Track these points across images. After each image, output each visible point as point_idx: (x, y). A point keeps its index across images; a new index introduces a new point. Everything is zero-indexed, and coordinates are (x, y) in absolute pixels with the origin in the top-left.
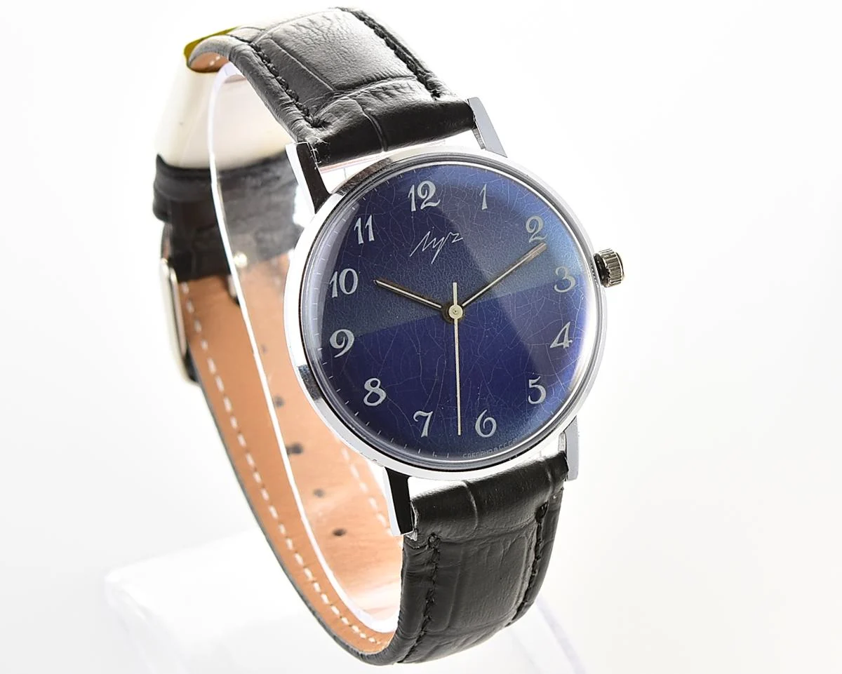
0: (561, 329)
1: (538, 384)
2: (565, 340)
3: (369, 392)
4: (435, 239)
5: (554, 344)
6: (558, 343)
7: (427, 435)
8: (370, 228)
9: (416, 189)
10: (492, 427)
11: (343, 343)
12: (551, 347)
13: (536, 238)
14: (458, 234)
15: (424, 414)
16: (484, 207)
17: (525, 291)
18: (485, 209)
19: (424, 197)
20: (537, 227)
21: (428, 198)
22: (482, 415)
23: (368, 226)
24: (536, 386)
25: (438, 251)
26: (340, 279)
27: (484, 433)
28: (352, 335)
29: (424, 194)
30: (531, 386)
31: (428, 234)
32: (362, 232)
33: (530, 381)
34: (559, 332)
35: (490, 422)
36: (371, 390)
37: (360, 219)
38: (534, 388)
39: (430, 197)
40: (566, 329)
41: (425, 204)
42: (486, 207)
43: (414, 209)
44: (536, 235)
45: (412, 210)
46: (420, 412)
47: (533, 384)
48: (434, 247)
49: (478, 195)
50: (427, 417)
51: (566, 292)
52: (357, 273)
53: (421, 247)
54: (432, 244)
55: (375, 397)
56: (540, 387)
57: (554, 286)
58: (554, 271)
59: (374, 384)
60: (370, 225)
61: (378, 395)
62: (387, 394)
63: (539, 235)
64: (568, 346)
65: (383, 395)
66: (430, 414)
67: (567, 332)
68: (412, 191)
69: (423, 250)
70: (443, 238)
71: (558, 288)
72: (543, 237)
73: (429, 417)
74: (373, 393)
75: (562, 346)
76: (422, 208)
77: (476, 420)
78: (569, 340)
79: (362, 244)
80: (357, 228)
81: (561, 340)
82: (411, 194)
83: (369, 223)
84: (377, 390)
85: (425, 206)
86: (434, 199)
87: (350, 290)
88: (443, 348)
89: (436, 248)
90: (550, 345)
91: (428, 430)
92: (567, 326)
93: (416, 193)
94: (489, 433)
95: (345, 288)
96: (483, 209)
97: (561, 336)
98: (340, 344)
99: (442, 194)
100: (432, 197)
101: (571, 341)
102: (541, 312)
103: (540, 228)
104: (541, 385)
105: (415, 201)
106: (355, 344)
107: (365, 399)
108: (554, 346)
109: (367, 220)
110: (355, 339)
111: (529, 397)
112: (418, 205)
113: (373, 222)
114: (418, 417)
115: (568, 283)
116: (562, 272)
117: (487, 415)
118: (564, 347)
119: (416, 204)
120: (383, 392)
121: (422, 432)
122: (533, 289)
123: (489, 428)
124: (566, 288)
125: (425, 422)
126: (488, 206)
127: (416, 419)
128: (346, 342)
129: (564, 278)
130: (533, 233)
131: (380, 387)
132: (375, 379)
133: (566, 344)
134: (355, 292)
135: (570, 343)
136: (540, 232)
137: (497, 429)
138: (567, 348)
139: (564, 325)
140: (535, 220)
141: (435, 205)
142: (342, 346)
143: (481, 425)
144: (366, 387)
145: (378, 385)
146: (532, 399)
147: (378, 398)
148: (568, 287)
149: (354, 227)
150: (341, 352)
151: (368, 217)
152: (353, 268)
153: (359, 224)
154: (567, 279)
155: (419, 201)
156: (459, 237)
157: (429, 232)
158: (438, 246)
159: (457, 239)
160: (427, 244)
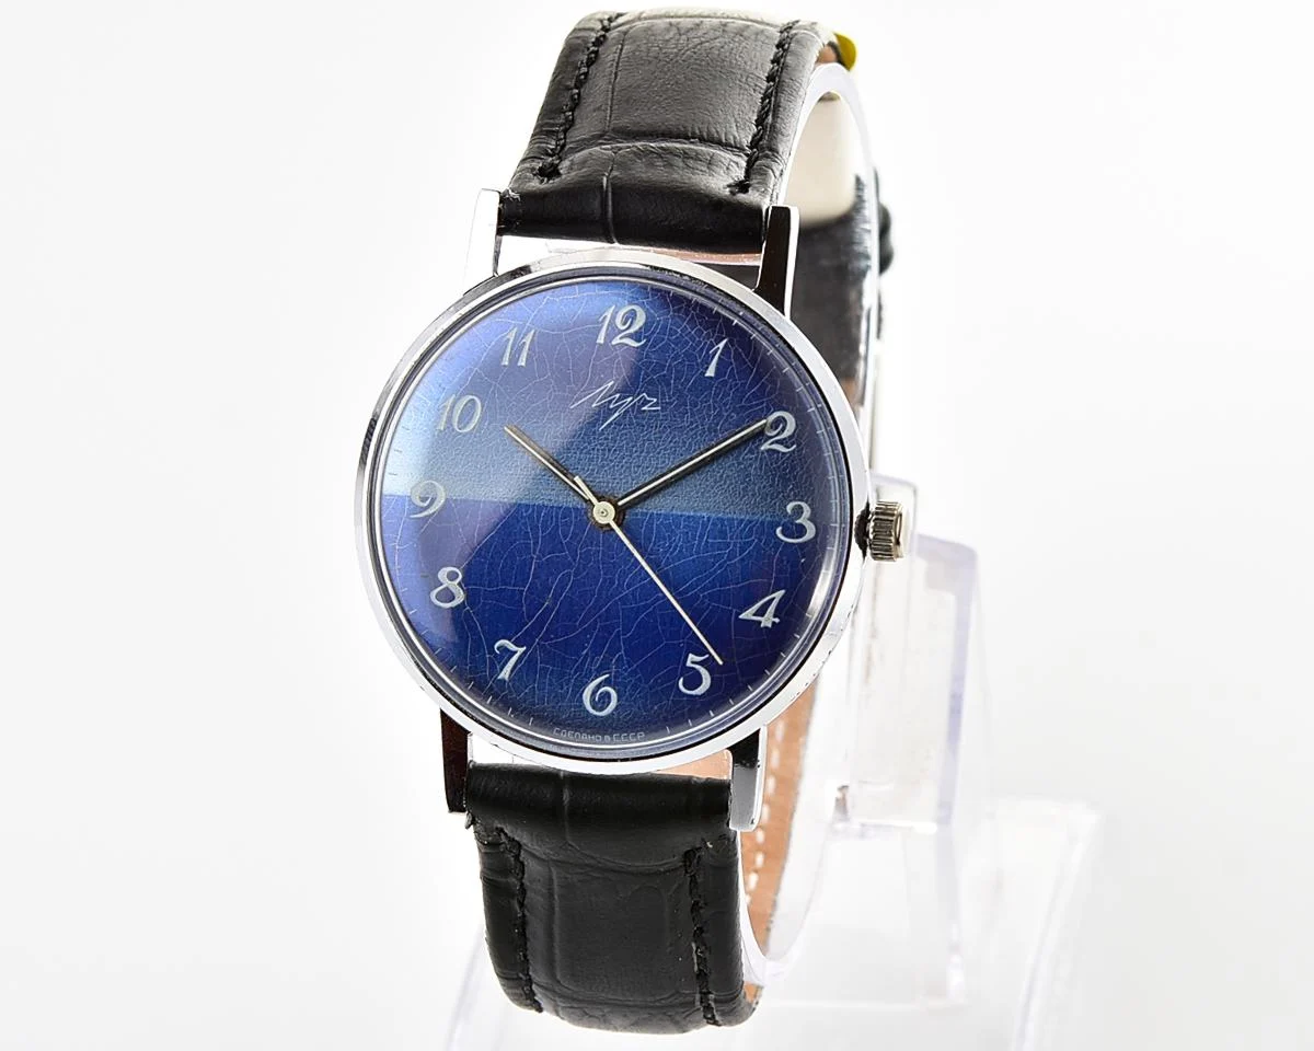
0: (767, 595)
1: (702, 666)
2: (766, 615)
3: (442, 584)
4: (618, 396)
5: (748, 615)
6: (754, 615)
7: (507, 677)
8: (527, 347)
9: (615, 312)
10: (609, 703)
11: (428, 502)
12: (741, 617)
13: (775, 447)
14: (655, 400)
15: (512, 647)
16: (710, 372)
17: (728, 519)
18: (709, 377)
19: (622, 328)
20: (783, 430)
21: (628, 332)
22: (599, 680)
23: (524, 344)
24: (697, 667)
25: (616, 415)
26: (456, 408)
27: (594, 708)
28: (444, 494)
29: (624, 323)
30: (689, 664)
31: (610, 384)
32: (511, 349)
33: (691, 656)
34: (762, 598)
35: (608, 695)
36: (446, 583)
37: (515, 329)
38: (693, 668)
39: (632, 330)
40: (773, 599)
41: (621, 338)
42: (713, 375)
43: (601, 340)
44: (777, 442)
45: (598, 341)
46: (507, 642)
47: (693, 662)
48: (611, 406)
49: (707, 352)
50: (516, 652)
51: (793, 544)
52: (483, 407)
54: (610, 402)
55: (447, 595)
56: (703, 671)
57: (777, 526)
58: (785, 507)
59: (452, 576)
60: (528, 344)
61: (453, 594)
62: (467, 597)
63: (782, 444)
64: (770, 626)
65: (460, 597)
66: (521, 650)
67: (774, 604)
68: (608, 314)
69: (594, 405)
70: (631, 399)
71: (783, 532)
72: (788, 447)
73: (519, 654)
74: (447, 588)
75: (760, 622)
76: (614, 343)
77: (587, 684)
78: (775, 616)
79: (505, 366)
80: (507, 341)
81: (761, 612)
82: (605, 318)
83: (528, 340)
84: (454, 586)
85: (619, 341)
86: (636, 336)
87: (465, 427)
88: (575, 560)
89: (615, 410)
90: (740, 614)
91: (512, 671)
92: (779, 594)
93: (613, 318)
94: (602, 709)
95: (459, 422)
96: (707, 375)
97: (763, 605)
98: (423, 500)
99: (653, 333)
100: (636, 332)
101: (777, 620)
102: (743, 560)
103: (786, 434)
104: (706, 668)
105: (607, 329)
106: (444, 507)
107: (434, 594)
108: (746, 618)
109: (526, 335)
110: (447, 500)
111: (681, 680)
112: (609, 337)
113: (532, 340)
114: (504, 649)
115: (801, 530)
116: (798, 511)
117: (607, 682)
118: (762, 625)
119: (607, 334)
120: (461, 591)
121: (501, 670)
122: (742, 520)
123: (604, 702)
124: (797, 538)
125: (509, 658)
126: (716, 373)
127: (498, 648)
128: (433, 501)
129: (798, 521)
130: (772, 437)
131: (459, 584)
132: (457, 571)
133: (768, 620)
134: (471, 432)
135: (774, 623)
136: (784, 439)
137: (617, 708)
138: (766, 628)
139: (773, 592)
140: (784, 418)
141: (636, 345)
142: (425, 505)
143: (594, 693)
144: (439, 576)
145: (458, 580)
146: (683, 684)
147: (452, 597)
148: (801, 537)
149: (503, 337)
150: (421, 512)
151: (529, 330)
152: (479, 397)
153: (511, 336)
154: (802, 525)
155: (613, 332)
156: (656, 404)
157: (612, 383)
158: (618, 407)
159: (651, 406)
160: (602, 398)
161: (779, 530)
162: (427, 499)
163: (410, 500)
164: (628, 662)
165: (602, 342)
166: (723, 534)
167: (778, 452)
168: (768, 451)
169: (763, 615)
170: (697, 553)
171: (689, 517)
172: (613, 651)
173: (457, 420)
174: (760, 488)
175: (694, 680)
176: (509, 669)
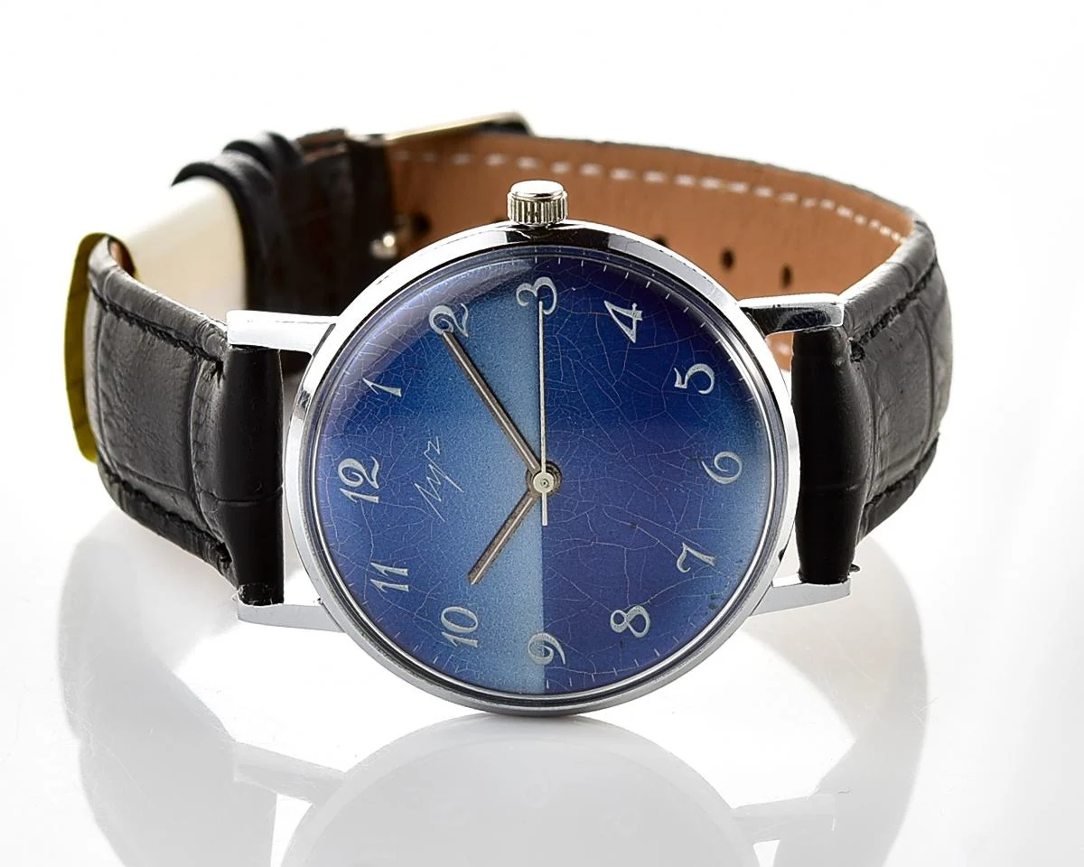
0: (612, 319)
1: (686, 373)
2: (631, 316)
3: (628, 628)
4: (428, 478)
5: (631, 334)
6: (631, 328)
7: (712, 558)
8: (389, 569)
9: (347, 487)
10: (730, 458)
11: (549, 648)
12: (634, 341)
13: (464, 324)
14: (429, 442)
15: (683, 555)
16: (398, 392)
18: (402, 394)
19: (362, 479)
20: (446, 317)
21: (365, 474)
22: (708, 471)
23: (385, 572)
24: (687, 378)
25: (447, 478)
26: (454, 630)
27: (735, 472)
28: (540, 634)
29: (358, 479)
30: (685, 386)
31: (418, 487)
32: (392, 583)
33: (677, 385)
34: (614, 322)
35: (722, 461)
36: (626, 624)
37: (372, 580)
38: (689, 381)
39: (363, 471)
40: (614, 311)
41: (372, 480)
42: (399, 390)
43: (376, 499)
44: (460, 321)
45: (377, 502)
46: (678, 561)
47: (683, 383)
48: (439, 483)
49: (377, 396)
50: (688, 551)
51: (558, 297)
52: (451, 606)
53: (434, 502)
54: (435, 485)
55: (638, 622)
56: (691, 372)
57: (542, 313)
58: (522, 308)
59: (619, 619)
60: (385, 568)
61: (636, 616)
62: (638, 603)
63: (461, 316)
64: (641, 312)
65: (639, 610)
66: (685, 547)
67: (619, 310)
68: (349, 494)
69: (440, 500)
70: (430, 466)
71: (547, 307)
72: (464, 310)
73: (689, 549)
74: (631, 623)
75: (638, 321)
76: (377, 486)
77: (714, 483)
78: (631, 308)
79: (409, 588)
80: (384, 587)
81: (628, 321)
82: (353, 496)
83: (382, 569)
84: (628, 617)
85: (375, 482)
86: (369, 466)
87: (472, 620)
88: (593, 504)
89: (442, 480)
90: (632, 342)
91: (706, 554)
92: (609, 306)
93: (352, 489)
94: (736, 465)
95: (469, 627)
97: (621, 321)
98: (547, 653)
99: (364, 450)
100: (364, 467)
101: (634, 306)
102: (578, 344)
103: (451, 314)
104: (688, 369)
105: (364, 494)
106: (552, 634)
107: (637, 635)
108: (635, 336)
109: (377, 571)
110: (545, 631)
111: (702, 392)
112: (371, 491)
113: (382, 564)
114: (684, 565)
115: (544, 291)
116: (525, 294)
117: (710, 463)
118: (641, 319)
119: (370, 494)
120: (634, 608)
121: (707, 564)
123: (730, 464)
124: (552, 293)
125: (695, 557)
126: (396, 387)
127: (685, 569)
128: (547, 644)
129: (536, 295)
130: (455, 326)
131: (626, 612)
132: (612, 616)
133: (636, 315)
134: (477, 614)
135: (637, 309)
136: (455, 315)
137: (735, 452)
138: (643, 315)
139: (608, 312)
140: (436, 318)
141: (377, 465)
142: (551, 651)
143: (722, 475)
144: (620, 631)
145: (623, 613)
146: (705, 389)
147: (640, 617)
148: (551, 290)
149: (382, 593)
150: (559, 654)
151: (373, 568)
152: (442, 610)
153: (380, 584)
154: (538, 291)
155: (366, 488)
156: (433, 441)
157: (416, 485)
158: (439, 477)
159: (436, 446)
160: (433, 493)
161: (545, 311)
162: (546, 650)
163: (548, 665)
164: (688, 444)
165: (377, 498)
166: (554, 365)
167: (469, 319)
168: (468, 330)
169: (631, 320)
170: (575, 388)
173: (466, 629)
175: (700, 379)
176: (705, 557)
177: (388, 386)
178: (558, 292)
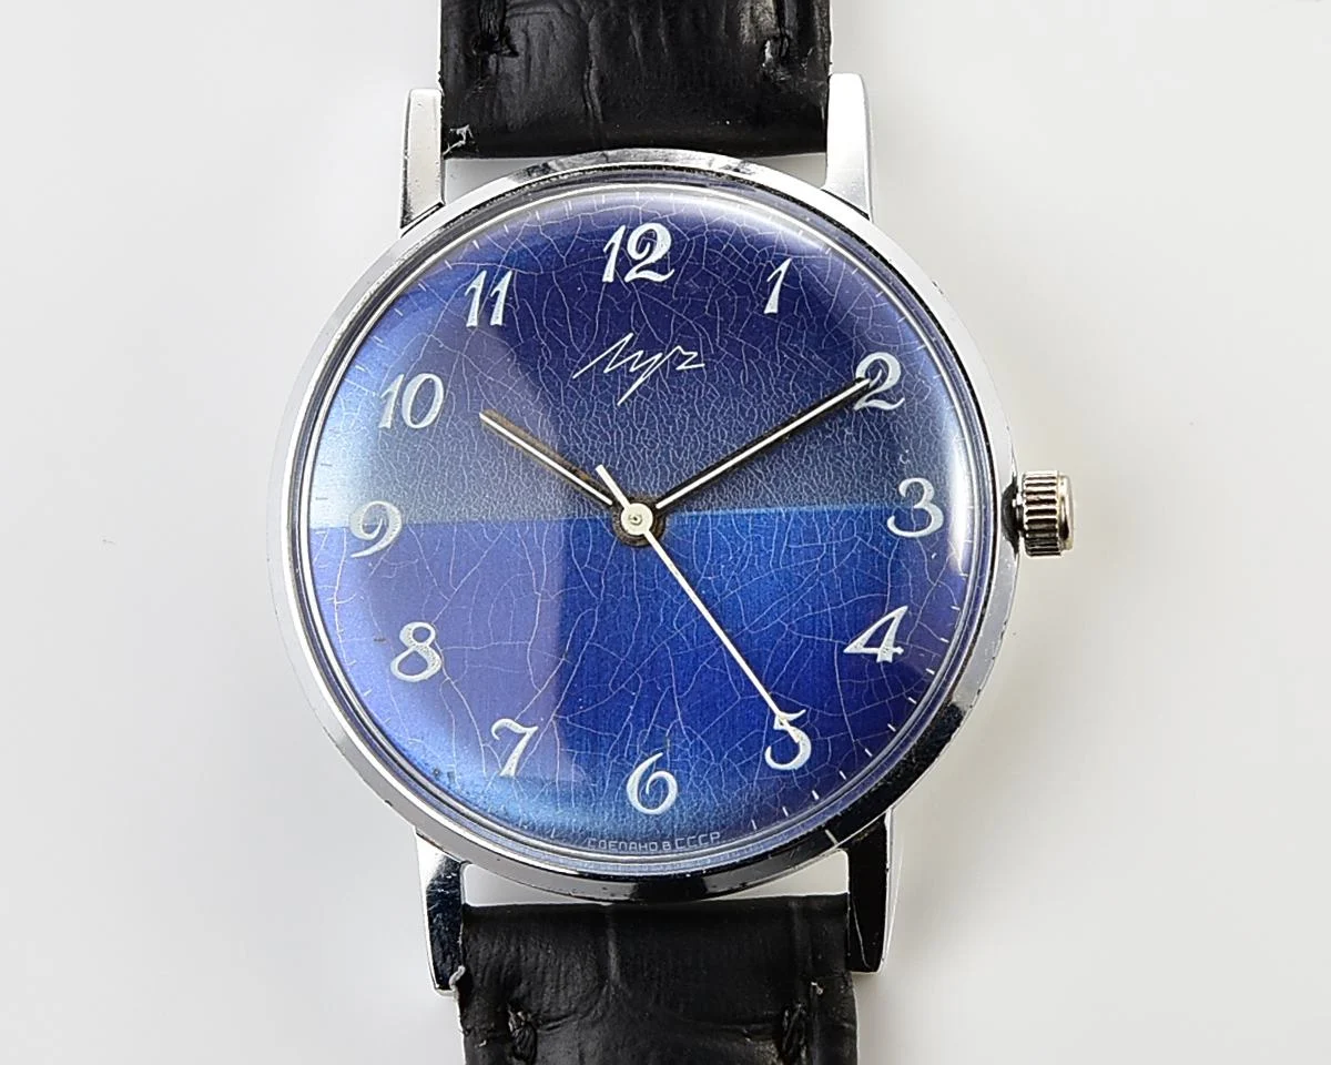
0: (879, 619)
1: (797, 727)
2: (883, 645)
3: (406, 648)
4: (640, 353)
5: (857, 646)
6: (867, 646)
7: (512, 773)
8: (501, 299)
9: (626, 236)
10: (666, 795)
11: (376, 532)
12: (847, 650)
13: (874, 403)
14: (695, 354)
15: (517, 728)
16: (772, 307)
17: (817, 514)
18: (770, 314)
19: (639, 257)
20: (884, 378)
21: (646, 262)
22: (647, 763)
23: (497, 293)
24: (790, 728)
25: (641, 380)
26: (405, 393)
27: (644, 804)
28: (399, 518)
29: (640, 251)
30: (777, 726)
31: (627, 339)
32: (481, 302)
33: (778, 714)
34: (875, 621)
35: (663, 782)
36: (414, 646)
37: (484, 274)
38: (785, 732)
39: (652, 259)
40: (892, 619)
41: (638, 271)
42: (775, 310)
43: (608, 276)
44: (876, 397)
45: (605, 279)
46: (509, 721)
47: (782, 723)
48: (632, 369)
49: (765, 278)
50: (524, 735)
51: (913, 539)
52: (445, 388)
53: (604, 362)
54: (629, 364)
55: (415, 664)
56: (798, 735)
57: (888, 516)
58: (897, 487)
59: (420, 635)
60: (503, 292)
61: (425, 661)
62: (445, 664)
63: (884, 399)
64: (890, 659)
65: (435, 663)
66: (531, 731)
67: (893, 627)
68: (617, 238)
69: (607, 370)
70: (660, 355)
71: (898, 524)
72: (893, 403)
73: (527, 737)
74: (415, 652)
75: (875, 656)
76: (628, 278)
77: (630, 770)
78: (896, 645)
79: (472, 328)
80: (473, 291)
81: (875, 641)
82: (612, 245)
83: (502, 287)
84: (424, 648)
85: (635, 276)
86: (659, 267)
87: (420, 420)
88: (597, 595)
89: (638, 374)
90: (845, 647)
91: (519, 764)
92: (898, 614)
93: (624, 244)
94: (656, 805)
95: (412, 414)
96: (766, 311)
97: (877, 632)
98: (369, 530)
99: (684, 259)
100: (659, 261)
101: (900, 650)
102: (842, 568)
103: (888, 384)
104: (802, 730)
105: (617, 261)
106: (400, 537)
107: (395, 664)
108: (854, 651)
109: (498, 280)
110: (403, 527)
111: (769, 750)
112: (620, 272)
113: (510, 287)
114: (504, 731)
115: (923, 518)
116: (916, 491)
117: (660, 764)
118: (879, 660)
119: (617, 268)
120: (437, 657)
121: (503, 766)
122: (838, 512)
123: (658, 795)
124: (918, 530)
125: (515, 745)
126: (779, 308)
127: (496, 733)
128: (383, 530)
129: (917, 506)
130: (868, 391)
131: (432, 645)
132: (426, 625)
133: (886, 652)
134: (431, 427)
135: (895, 655)
136: (887, 391)
137: (678, 801)
138: (885, 663)
139: (890, 611)
140: (883, 362)
141: (660, 278)
142: (372, 536)
143: (642, 782)
144: (402, 638)
145: (430, 640)
146: (773, 757)
147: (424, 666)
148: (924, 528)
149: (466, 287)
150: (367, 548)
151: (503, 273)
152: (439, 376)
153: (478, 284)
154: (922, 510)
155: (625, 264)
156: (697, 360)
157: (631, 335)
158: (643, 369)
159: (690, 364)
160: (618, 360)
161: (891, 522)
162: (374, 527)
163: (349, 532)
164: (689, 733)
165: (611, 279)
166: (810, 535)
167: (880, 411)
168: (864, 410)
169: (878, 646)
170: (776, 565)
171: (759, 515)
172: (666, 717)
173: (409, 411)
174: (857, 463)
175: (787, 749)
176: (515, 761)
177: (780, 294)
178: (921, 538)
